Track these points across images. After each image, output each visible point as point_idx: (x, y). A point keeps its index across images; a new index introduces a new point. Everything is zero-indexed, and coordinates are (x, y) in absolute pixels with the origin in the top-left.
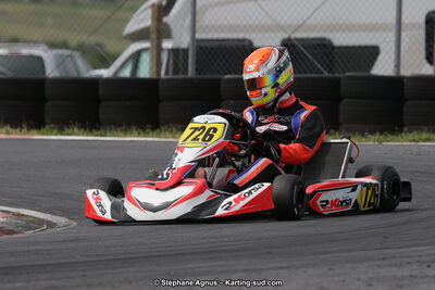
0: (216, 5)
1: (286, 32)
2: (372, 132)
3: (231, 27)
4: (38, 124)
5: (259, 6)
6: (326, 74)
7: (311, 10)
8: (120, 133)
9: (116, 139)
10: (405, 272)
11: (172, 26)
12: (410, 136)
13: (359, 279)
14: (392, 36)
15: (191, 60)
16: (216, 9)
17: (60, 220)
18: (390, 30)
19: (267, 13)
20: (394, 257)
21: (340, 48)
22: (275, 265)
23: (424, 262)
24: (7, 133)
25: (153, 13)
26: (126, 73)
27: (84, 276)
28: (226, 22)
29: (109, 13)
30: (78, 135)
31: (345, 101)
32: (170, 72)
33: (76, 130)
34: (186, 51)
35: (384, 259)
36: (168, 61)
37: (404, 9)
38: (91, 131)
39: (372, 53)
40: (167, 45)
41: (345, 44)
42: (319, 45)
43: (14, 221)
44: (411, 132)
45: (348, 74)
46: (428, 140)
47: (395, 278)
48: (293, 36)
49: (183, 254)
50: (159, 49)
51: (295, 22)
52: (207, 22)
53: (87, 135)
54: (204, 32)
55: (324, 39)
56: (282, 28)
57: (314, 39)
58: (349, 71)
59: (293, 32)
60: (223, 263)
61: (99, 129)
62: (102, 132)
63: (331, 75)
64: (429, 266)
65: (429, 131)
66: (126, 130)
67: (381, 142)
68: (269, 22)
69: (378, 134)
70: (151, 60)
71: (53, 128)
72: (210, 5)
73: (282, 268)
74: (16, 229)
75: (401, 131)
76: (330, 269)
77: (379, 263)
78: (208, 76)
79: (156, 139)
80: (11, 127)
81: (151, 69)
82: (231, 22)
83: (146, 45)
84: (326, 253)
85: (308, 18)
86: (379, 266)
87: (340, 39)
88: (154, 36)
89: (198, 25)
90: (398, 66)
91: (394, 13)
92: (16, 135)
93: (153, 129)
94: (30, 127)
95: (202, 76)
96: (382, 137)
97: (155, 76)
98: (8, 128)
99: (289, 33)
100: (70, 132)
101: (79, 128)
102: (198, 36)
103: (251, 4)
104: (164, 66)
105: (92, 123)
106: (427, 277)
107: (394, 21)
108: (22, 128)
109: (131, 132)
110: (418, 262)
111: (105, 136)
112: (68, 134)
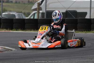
0: (52, 3)
2: (84, 31)
3: (54, 8)
4: (12, 29)
8: (29, 31)
9: (28, 32)
10: (86, 60)
11: (42, 8)
12: (93, 32)
13: (75, 62)
14: (89, 10)
15: (45, 15)
16: (52, 4)
17: (14, 49)
18: (89, 9)
19: (62, 5)
20: (84, 57)
21: (78, 12)
24: (5, 31)
26: (32, 18)
27: (15, 61)
28: (53, 7)
31: (79, 24)
32: (42, 17)
33: (20, 30)
34: (44, 13)
35: (82, 58)
36: (41, 15)
37: (92, 4)
38: (23, 30)
39: (86, 14)
40: (41, 12)
41: (80, 12)
42: (74, 12)
43: (3, 49)
44: (93, 31)
45: (79, 18)
48: (68, 10)
50: (39, 13)
51: (68, 7)
52: (49, 7)
53: (22, 31)
55: (75, 11)
56: (65, 8)
57: (72, 11)
58: (80, 17)
60: (46, 58)
62: (26, 30)
63: (76, 18)
64: (91, 59)
66: (31, 30)
67: (86, 33)
69: (86, 31)
70: (37, 15)
71: (15, 30)
72: (51, 3)
74: (3, 51)
75: (91, 31)
76: (70, 60)
77: (81, 58)
78: (49, 18)
80: (6, 29)
81: (37, 17)
82: (54, 7)
83: (36, 12)
85: (71, 6)
86: (81, 59)
87: (79, 11)
88: (38, 10)
89: (47, 7)
90: (90, 16)
91: (90, 5)
92: (7, 31)
93: (37, 30)
94: (10, 29)
95: (48, 18)
96: (86, 32)
97: (38, 18)
98: (5, 29)
100: (18, 30)
101: (21, 30)
102: (47, 10)
104: (40, 17)
105: (23, 28)
107: (90, 7)
108: (8, 29)
109: (32, 30)
110: (89, 58)
111: (26, 31)
112: (18, 31)
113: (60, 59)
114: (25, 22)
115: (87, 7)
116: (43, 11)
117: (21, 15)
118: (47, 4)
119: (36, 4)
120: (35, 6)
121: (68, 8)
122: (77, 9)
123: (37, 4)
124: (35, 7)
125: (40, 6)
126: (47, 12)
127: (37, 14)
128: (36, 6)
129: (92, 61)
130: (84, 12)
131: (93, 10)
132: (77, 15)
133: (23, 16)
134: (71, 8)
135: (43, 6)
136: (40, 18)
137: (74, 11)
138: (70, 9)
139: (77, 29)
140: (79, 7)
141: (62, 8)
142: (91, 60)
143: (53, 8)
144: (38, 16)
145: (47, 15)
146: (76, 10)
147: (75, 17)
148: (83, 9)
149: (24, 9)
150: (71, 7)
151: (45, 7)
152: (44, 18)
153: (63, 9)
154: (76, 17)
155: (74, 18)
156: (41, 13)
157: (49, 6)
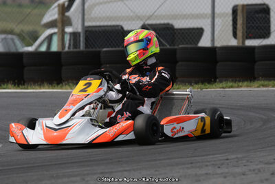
0: (101, 4)
1: (141, 20)
2: (197, 83)
3: (108, 17)
5: (125, 4)
6: (168, 46)
7: (158, 6)
8: (37, 87)
9: (34, 91)
10: (203, 171)
11: (72, 20)
12: (221, 85)
14: (209, 21)
15: (82, 39)
16: (101, 6)
18: (208, 18)
19: (129, 9)
20: (199, 162)
21: (177, 30)
22: (121, 169)
23: (216, 165)
25: (59, 10)
26: (43, 49)
28: (104, 15)
29: (29, 10)
30: (10, 89)
31: (180, 63)
32: (72, 47)
33: (9, 85)
34: (79, 33)
35: (192, 163)
36: (70, 40)
37: (216, 4)
38: (18, 86)
39: (199, 32)
40: (69, 30)
41: (184, 27)
42: (164, 29)
44: (221, 82)
45: (180, 46)
46: (232, 87)
47: (196, 175)
48: (146, 23)
49: (65, 163)
50: (63, 33)
51: (148, 14)
52: (92, 16)
53: (16, 89)
54: (90, 21)
55: (168, 24)
56: (139, 17)
57: (160, 24)
58: (183, 44)
59: (146, 20)
60: (88, 168)
61: (24, 84)
62: (26, 86)
63: (172, 47)
64: (219, 167)
65: (233, 81)
66: (40, 85)
67: (201, 89)
68: (132, 14)
69: (200, 84)
70: (58, 41)
72: (97, 4)
73: (126, 171)
75: (215, 81)
76: (156, 171)
77: (189, 166)
78: (94, 49)
79: (60, 90)
81: (58, 45)
82: (108, 15)
83: (55, 30)
84: (155, 160)
85: (155, 12)
86: (187, 168)
87: (179, 24)
88: (59, 25)
89: (86, 17)
90: (213, 40)
91: (210, 7)
93: (58, 84)
95: (90, 50)
96: (202, 86)
97: (60, 50)
99: (144, 21)
100: (5, 87)
101: (11, 84)
102: (87, 24)
103: (119, 3)
104: (67, 45)
105: (19, 81)
106: (217, 174)
107: (210, 12)
109: (44, 86)
110: (213, 165)
111: (27, 89)
112: (4, 89)
113: (129, 170)
114: (25, 60)
115: (202, 13)
116: (76, 27)
117: (13, 40)
118: (86, 7)
119: (53, 9)
120: (52, 14)
121: (149, 18)
122: (175, 19)
123: (56, 10)
124: (51, 16)
125: (67, 14)
126: (86, 31)
127: (59, 37)
128: (54, 15)
129: (222, 173)
130: (193, 29)
131: (220, 20)
132: (173, 36)
133: (18, 42)
134: (156, 17)
135: (74, 12)
136: (66, 49)
137: (164, 26)
138: (154, 19)
139: (176, 78)
140: (180, 13)
141: (131, 17)
142: (219, 171)
143: (104, 17)
144: (60, 44)
145: (87, 39)
146: (170, 22)
147: (168, 44)
148: (191, 18)
149: (19, 24)
150: (156, 14)
151: (80, 16)
152: (79, 48)
153: (134, 22)
154: (172, 42)
155: (165, 47)
156: (71, 34)
157: (93, 12)
